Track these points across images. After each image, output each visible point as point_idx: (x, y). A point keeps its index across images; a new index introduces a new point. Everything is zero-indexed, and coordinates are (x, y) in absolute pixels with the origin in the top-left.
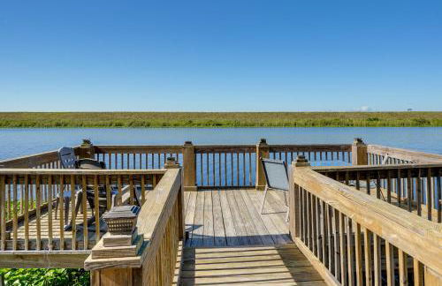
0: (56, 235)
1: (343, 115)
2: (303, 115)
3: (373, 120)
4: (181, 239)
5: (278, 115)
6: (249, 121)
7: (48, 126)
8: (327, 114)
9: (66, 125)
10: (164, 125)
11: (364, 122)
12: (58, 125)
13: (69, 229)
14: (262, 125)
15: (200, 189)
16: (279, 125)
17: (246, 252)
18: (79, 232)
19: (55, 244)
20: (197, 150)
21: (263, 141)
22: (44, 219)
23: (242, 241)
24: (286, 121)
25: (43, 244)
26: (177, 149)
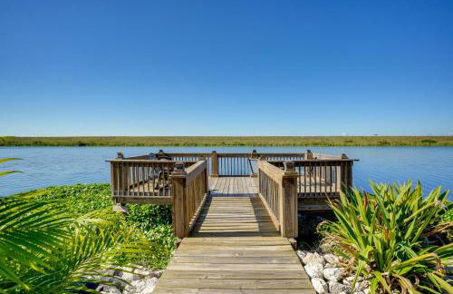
0: (151, 190)
1: (328, 138)
2: (299, 138)
3: (349, 142)
4: (206, 192)
5: (283, 138)
6: (263, 142)
7: (132, 146)
8: (316, 138)
9: (143, 145)
10: (206, 145)
11: (343, 144)
12: (139, 145)
13: (157, 188)
14: (271, 145)
15: (220, 176)
16: (283, 145)
17: (235, 199)
18: (161, 190)
19: (151, 194)
20: (219, 156)
21: (254, 151)
22: (146, 185)
23: (234, 195)
24: (288, 142)
25: (145, 194)
26: (208, 155)
